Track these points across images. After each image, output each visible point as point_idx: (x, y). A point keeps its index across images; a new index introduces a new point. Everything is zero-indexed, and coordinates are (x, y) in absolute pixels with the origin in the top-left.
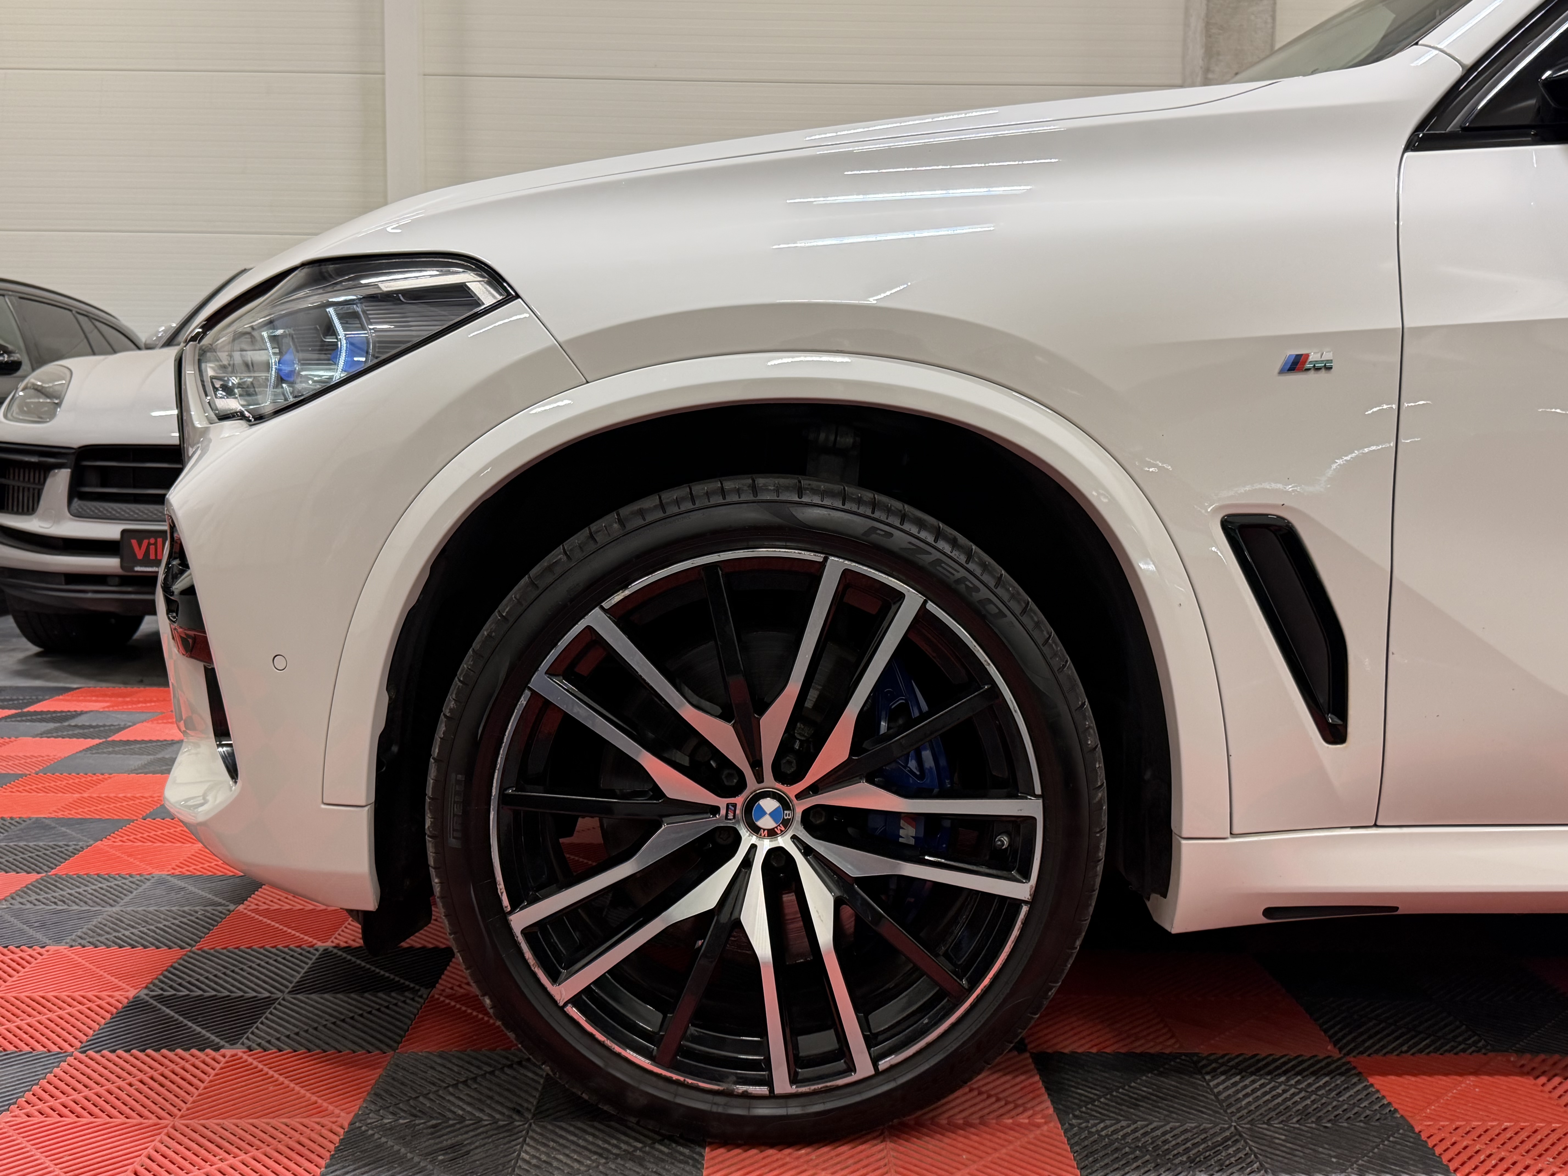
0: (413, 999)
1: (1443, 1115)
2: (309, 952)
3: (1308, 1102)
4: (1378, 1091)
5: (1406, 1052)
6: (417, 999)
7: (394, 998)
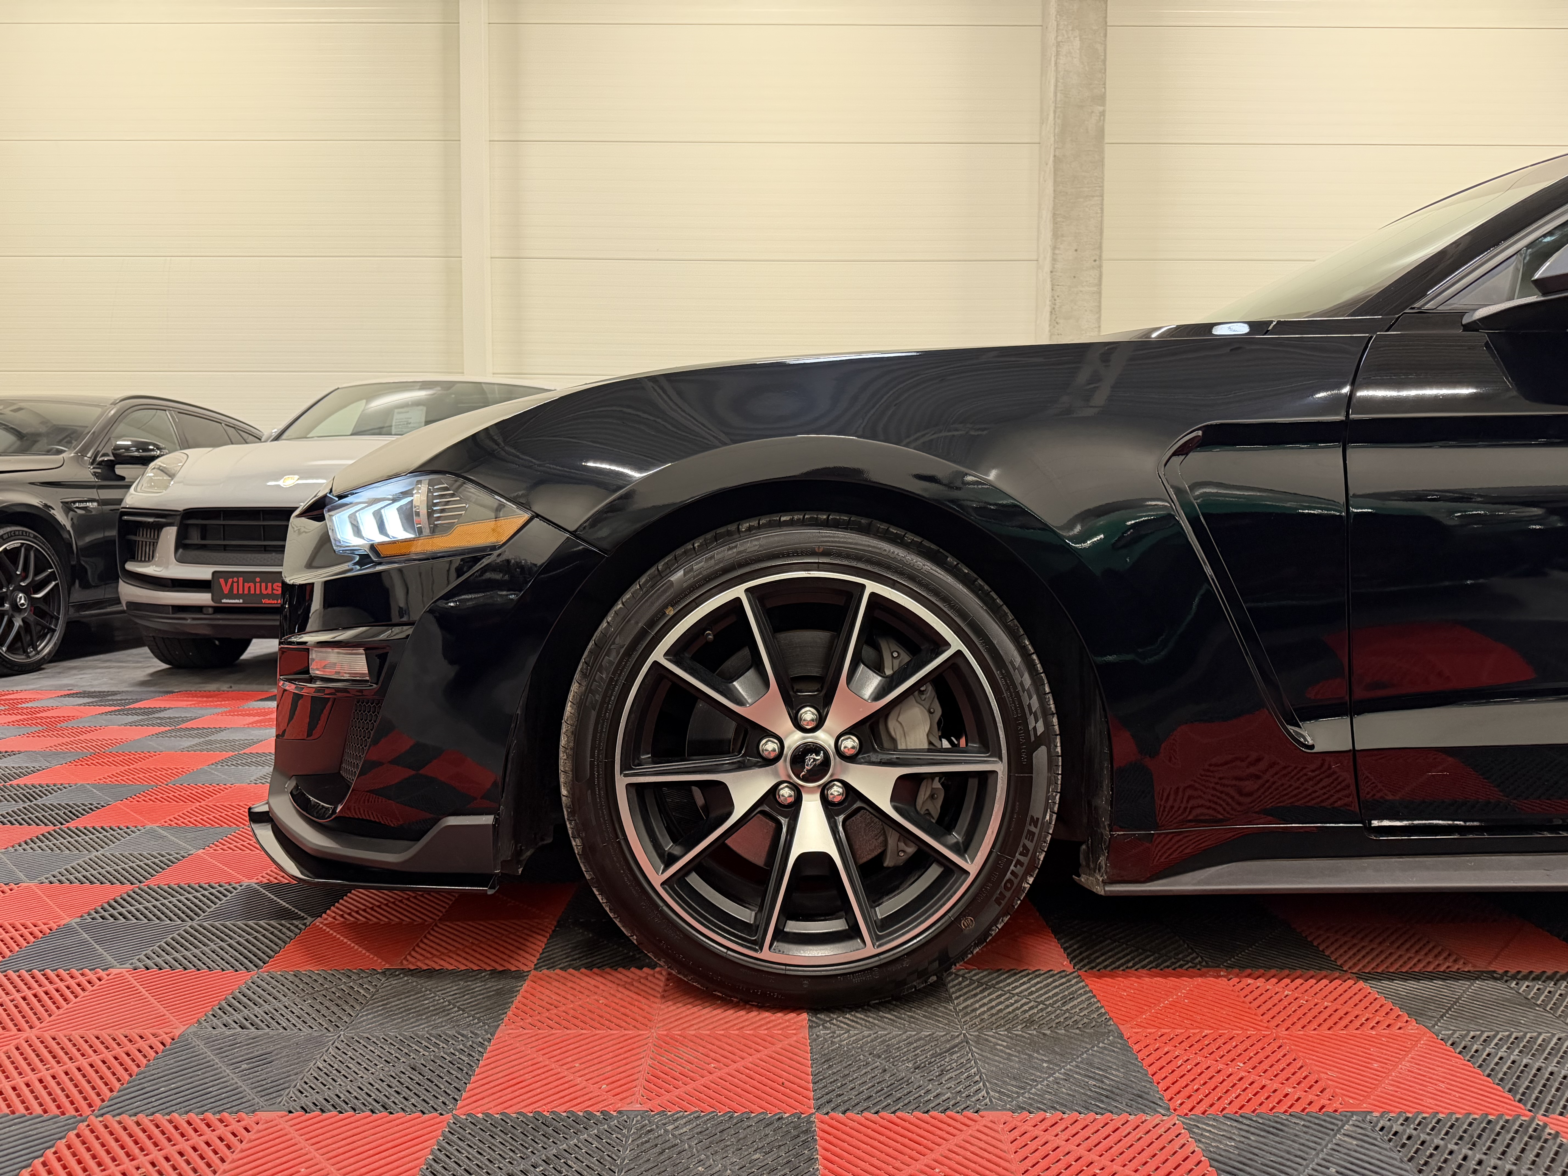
0: (297, 927)
1: (1152, 1023)
2: (233, 888)
3: (1035, 1010)
4: (1098, 1001)
5: (1132, 967)
6: (300, 926)
7: (281, 925)
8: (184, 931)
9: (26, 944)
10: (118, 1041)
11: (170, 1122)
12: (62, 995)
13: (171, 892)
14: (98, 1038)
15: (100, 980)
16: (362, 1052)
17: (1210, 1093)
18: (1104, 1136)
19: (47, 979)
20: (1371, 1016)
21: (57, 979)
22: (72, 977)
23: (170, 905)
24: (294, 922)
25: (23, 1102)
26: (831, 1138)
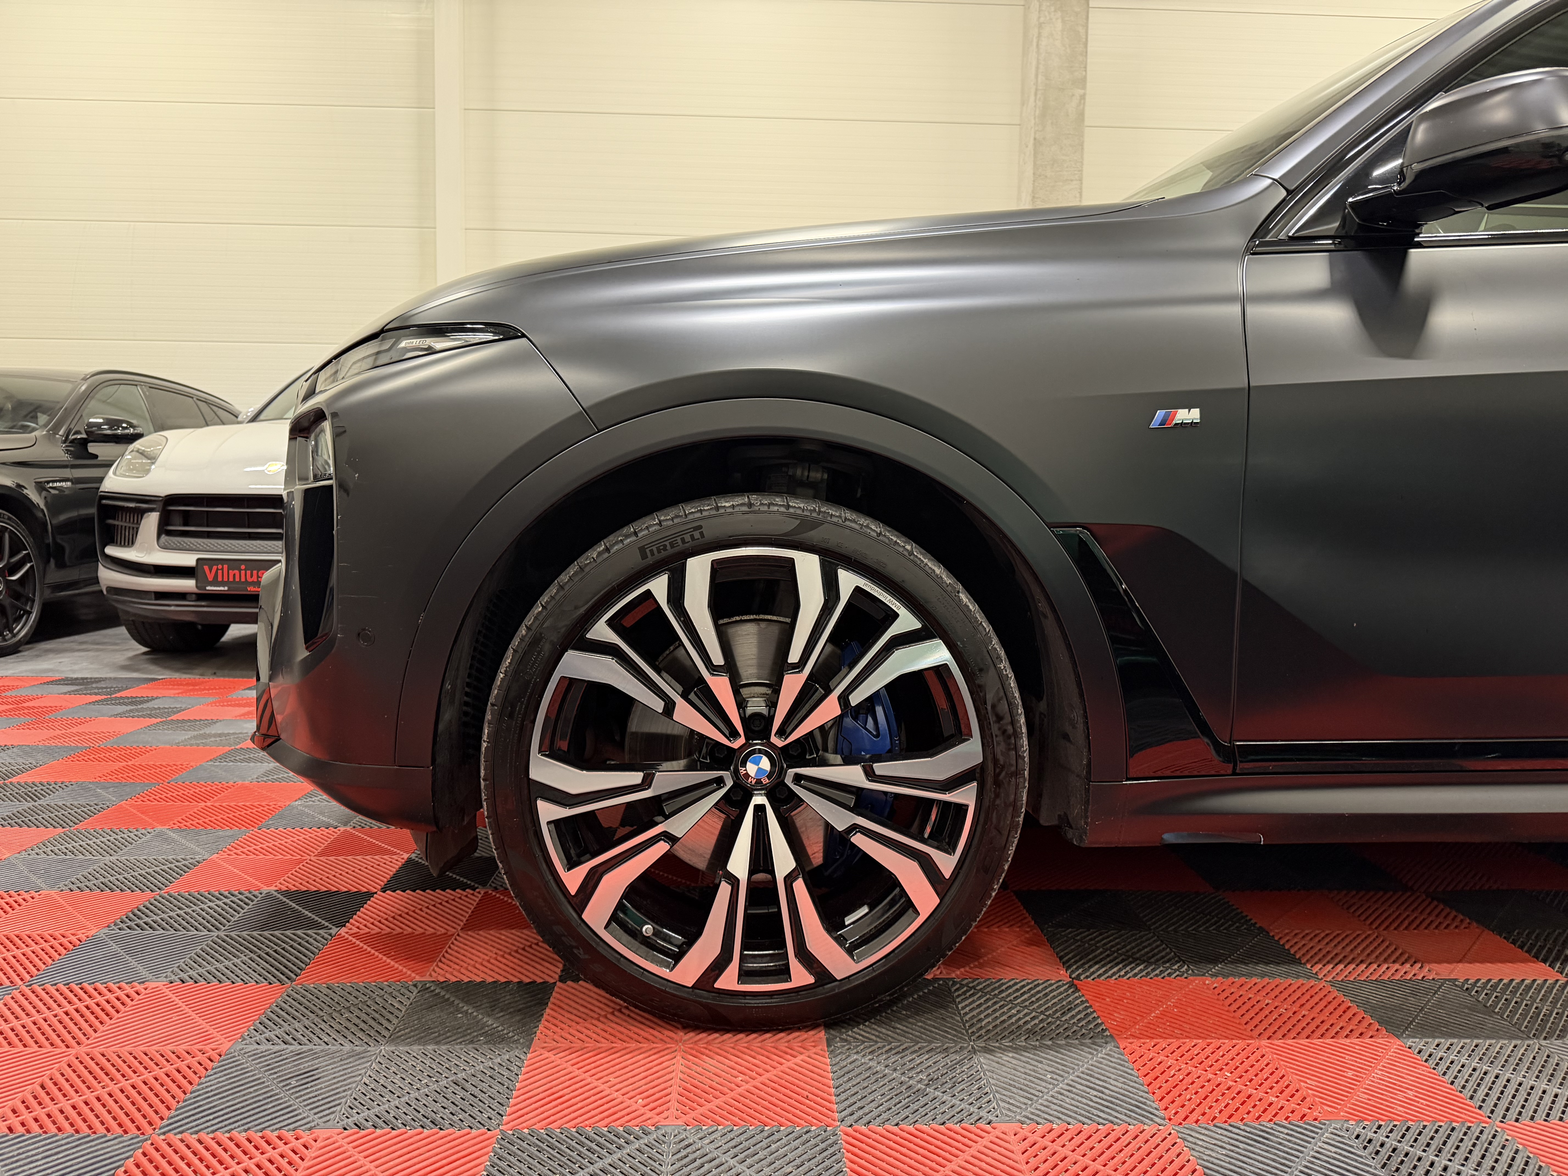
0: (323, 937)
1: (1145, 1033)
2: (254, 895)
3: (1036, 1021)
4: (1094, 1011)
5: (1123, 976)
6: (326, 936)
7: (307, 935)
8: (212, 941)
9: (58, 957)
10: (166, 1057)
11: (231, 1139)
12: (103, 1010)
13: (193, 900)
14: (146, 1054)
15: (138, 994)
16: (404, 1067)
17: (1201, 1103)
18: (1107, 1146)
19: (86, 992)
20: (1345, 1024)
21: (95, 993)
22: (110, 991)
23: (194, 914)
24: (320, 931)
25: (85, 1121)
26: (856, 1150)
